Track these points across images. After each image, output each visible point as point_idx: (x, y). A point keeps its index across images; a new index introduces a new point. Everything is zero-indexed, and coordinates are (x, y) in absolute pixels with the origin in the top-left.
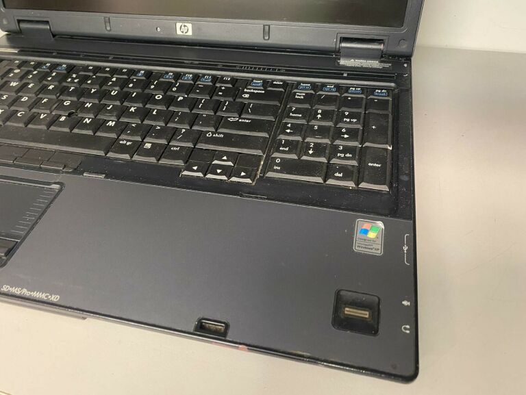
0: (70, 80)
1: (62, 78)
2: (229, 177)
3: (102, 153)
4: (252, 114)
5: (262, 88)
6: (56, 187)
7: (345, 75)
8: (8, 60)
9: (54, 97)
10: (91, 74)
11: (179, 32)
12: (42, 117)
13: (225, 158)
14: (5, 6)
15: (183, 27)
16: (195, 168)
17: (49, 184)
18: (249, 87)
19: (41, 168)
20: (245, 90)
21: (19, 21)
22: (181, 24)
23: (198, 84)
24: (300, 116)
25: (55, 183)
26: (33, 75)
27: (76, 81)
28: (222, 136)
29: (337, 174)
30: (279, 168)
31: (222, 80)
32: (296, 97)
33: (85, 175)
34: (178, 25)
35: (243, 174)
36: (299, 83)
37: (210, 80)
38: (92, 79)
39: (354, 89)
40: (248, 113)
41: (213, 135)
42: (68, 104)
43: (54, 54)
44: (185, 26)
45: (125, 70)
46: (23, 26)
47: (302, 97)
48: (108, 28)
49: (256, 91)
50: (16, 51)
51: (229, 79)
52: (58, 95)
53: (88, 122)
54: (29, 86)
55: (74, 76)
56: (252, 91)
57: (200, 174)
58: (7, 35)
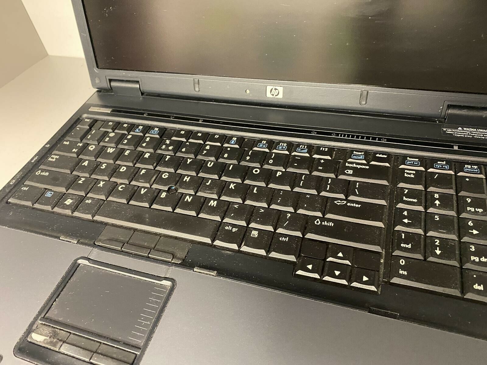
0: (164, 147)
1: (157, 144)
2: (350, 281)
3: (208, 241)
4: (360, 196)
5: (364, 162)
6: (168, 283)
7: (456, 148)
8: (102, 121)
9: (151, 167)
10: (184, 140)
11: (269, 95)
12: (142, 192)
13: (340, 255)
14: (98, 67)
15: (273, 90)
16: (310, 267)
17: (159, 278)
18: (350, 160)
19: (149, 257)
20: (347, 164)
21: (110, 80)
22: (272, 87)
23: (295, 156)
24: (415, 200)
25: (166, 279)
26: (128, 140)
27: (170, 148)
28: (331, 224)
29: (476, 287)
30: (405, 273)
31: (318, 150)
32: (406, 175)
33: (195, 270)
34: (269, 88)
35: (365, 279)
36: (405, 157)
37: (306, 151)
38: (186, 146)
39: (470, 167)
40: (355, 195)
41: (321, 222)
42: (167, 177)
43: (145, 115)
44: (276, 89)
45: (217, 136)
46: (113, 84)
47: (412, 176)
48: (197, 89)
49: (359, 167)
50: (108, 111)
51: (326, 149)
52: (155, 164)
53: (189, 200)
54: (126, 154)
55: (168, 142)
56: (355, 165)
57: (316, 276)
58: (98, 91)
